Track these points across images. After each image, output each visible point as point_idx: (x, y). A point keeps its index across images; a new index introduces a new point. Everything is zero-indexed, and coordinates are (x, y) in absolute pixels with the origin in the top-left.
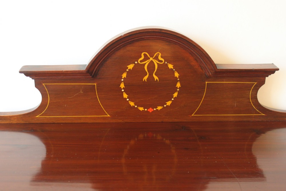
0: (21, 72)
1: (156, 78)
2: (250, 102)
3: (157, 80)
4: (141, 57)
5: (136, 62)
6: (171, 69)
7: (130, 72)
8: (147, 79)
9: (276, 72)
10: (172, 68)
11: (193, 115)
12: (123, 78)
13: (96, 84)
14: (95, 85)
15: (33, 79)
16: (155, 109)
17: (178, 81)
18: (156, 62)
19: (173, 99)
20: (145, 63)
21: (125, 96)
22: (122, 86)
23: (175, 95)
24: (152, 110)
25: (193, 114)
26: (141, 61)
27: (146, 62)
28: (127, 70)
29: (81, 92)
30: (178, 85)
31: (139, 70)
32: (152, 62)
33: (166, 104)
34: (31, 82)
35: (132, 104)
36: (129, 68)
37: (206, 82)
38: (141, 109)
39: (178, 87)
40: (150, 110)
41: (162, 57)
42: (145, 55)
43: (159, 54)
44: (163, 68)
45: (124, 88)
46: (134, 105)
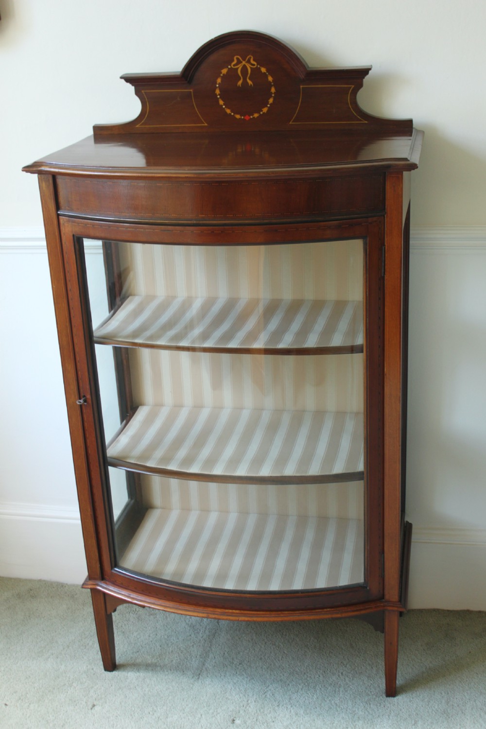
0: (121, 78)
1: (250, 82)
2: (349, 108)
3: (251, 85)
4: (233, 61)
5: (229, 67)
6: (264, 73)
7: (224, 77)
8: (242, 84)
9: (370, 72)
10: (265, 71)
11: (291, 123)
12: (218, 83)
13: (192, 90)
14: (191, 92)
15: (133, 85)
16: (251, 117)
17: (272, 86)
18: (248, 66)
19: (269, 106)
20: (238, 68)
21: (221, 102)
22: (218, 92)
23: (271, 101)
24: (249, 118)
25: (292, 121)
26: (234, 65)
27: (240, 65)
28: (222, 75)
29: (179, 99)
30: (273, 90)
31: (232, 75)
32: (244, 66)
33: (262, 111)
34: (131, 89)
35: (228, 111)
36: (223, 73)
37: (301, 87)
38: (238, 116)
39: (273, 92)
40: (247, 118)
41: (254, 60)
42: (238, 59)
43: (250, 58)
44: (256, 71)
45: (219, 95)
46: (230, 112)
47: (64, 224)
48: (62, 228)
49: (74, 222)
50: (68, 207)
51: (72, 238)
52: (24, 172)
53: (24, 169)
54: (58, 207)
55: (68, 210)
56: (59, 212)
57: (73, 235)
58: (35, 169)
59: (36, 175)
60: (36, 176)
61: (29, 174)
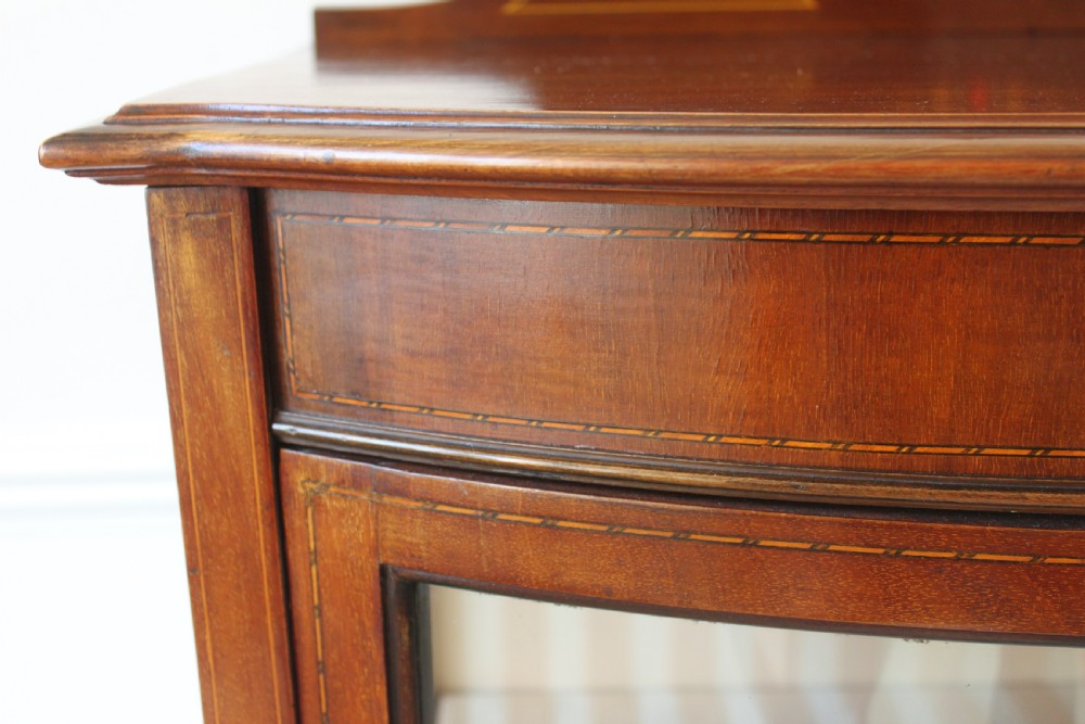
47: (315, 501)
48: (302, 523)
49: (400, 491)
50: (354, 394)
51: (371, 581)
52: (59, 174)
53: (54, 151)
54: (273, 393)
55: (351, 412)
56: (276, 427)
57: (383, 570)
58: (134, 150)
59: (138, 192)
60: (134, 197)
61: (89, 183)
